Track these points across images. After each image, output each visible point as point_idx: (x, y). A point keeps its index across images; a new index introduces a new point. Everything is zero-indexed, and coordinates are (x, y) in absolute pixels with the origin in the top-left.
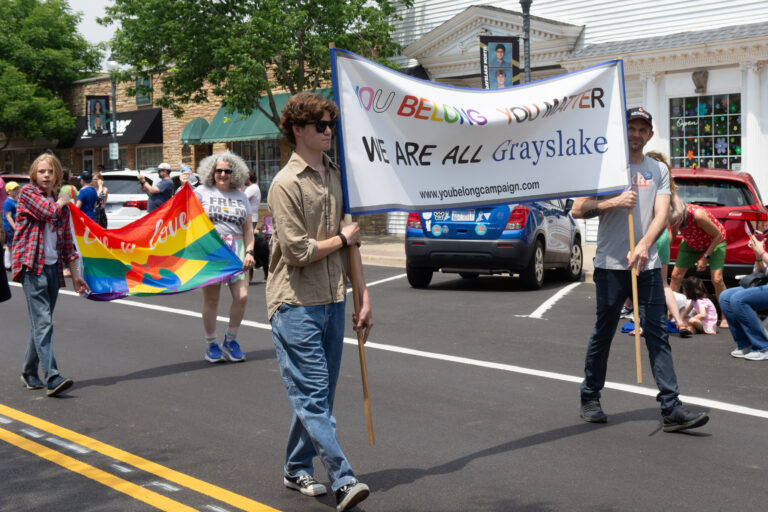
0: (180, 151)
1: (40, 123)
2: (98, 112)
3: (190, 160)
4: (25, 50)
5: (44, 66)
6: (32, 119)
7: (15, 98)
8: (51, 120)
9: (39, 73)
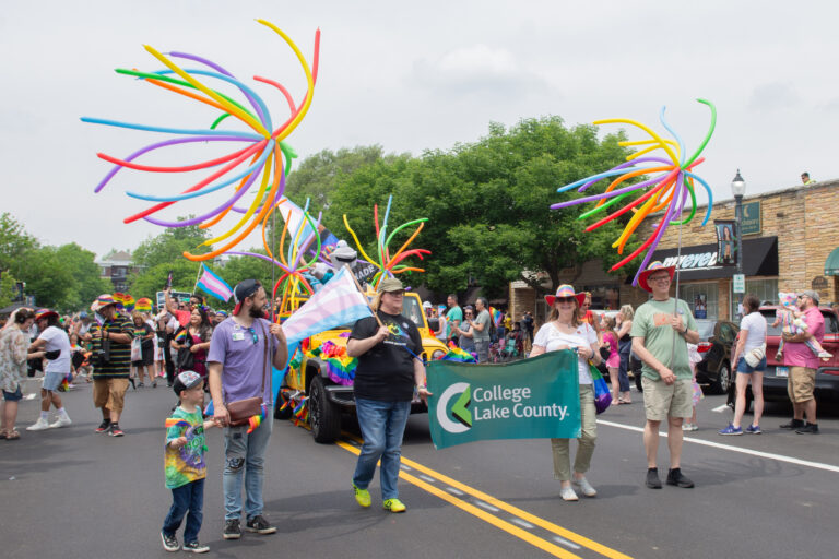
2: (728, 238)
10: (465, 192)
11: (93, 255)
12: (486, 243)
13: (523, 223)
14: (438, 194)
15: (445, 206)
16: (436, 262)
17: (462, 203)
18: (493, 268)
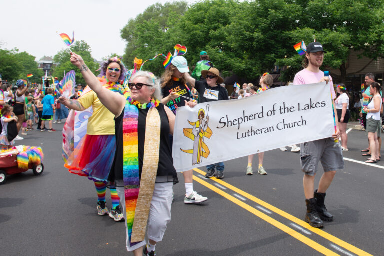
11: (35, 58)
14: (276, 8)
15: (281, 16)
16: (273, 56)
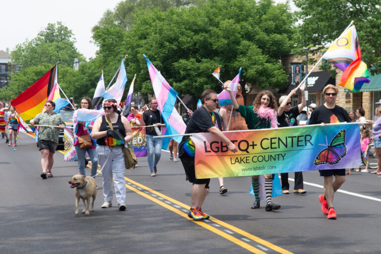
0: (344, 96)
1: (267, 79)
2: (298, 72)
3: (350, 102)
4: (262, 35)
5: (272, 44)
6: (263, 76)
7: (255, 64)
8: (274, 77)
9: (269, 48)
10: (187, 40)
12: (194, 70)
13: (216, 58)
17: (185, 46)
18: (197, 84)
